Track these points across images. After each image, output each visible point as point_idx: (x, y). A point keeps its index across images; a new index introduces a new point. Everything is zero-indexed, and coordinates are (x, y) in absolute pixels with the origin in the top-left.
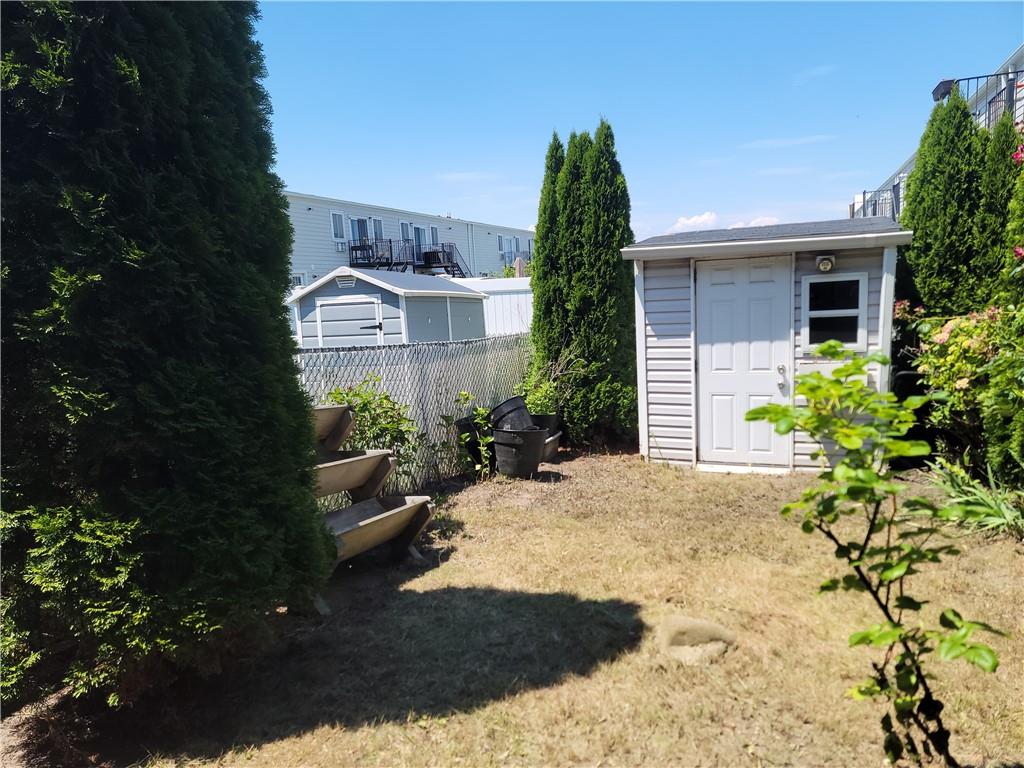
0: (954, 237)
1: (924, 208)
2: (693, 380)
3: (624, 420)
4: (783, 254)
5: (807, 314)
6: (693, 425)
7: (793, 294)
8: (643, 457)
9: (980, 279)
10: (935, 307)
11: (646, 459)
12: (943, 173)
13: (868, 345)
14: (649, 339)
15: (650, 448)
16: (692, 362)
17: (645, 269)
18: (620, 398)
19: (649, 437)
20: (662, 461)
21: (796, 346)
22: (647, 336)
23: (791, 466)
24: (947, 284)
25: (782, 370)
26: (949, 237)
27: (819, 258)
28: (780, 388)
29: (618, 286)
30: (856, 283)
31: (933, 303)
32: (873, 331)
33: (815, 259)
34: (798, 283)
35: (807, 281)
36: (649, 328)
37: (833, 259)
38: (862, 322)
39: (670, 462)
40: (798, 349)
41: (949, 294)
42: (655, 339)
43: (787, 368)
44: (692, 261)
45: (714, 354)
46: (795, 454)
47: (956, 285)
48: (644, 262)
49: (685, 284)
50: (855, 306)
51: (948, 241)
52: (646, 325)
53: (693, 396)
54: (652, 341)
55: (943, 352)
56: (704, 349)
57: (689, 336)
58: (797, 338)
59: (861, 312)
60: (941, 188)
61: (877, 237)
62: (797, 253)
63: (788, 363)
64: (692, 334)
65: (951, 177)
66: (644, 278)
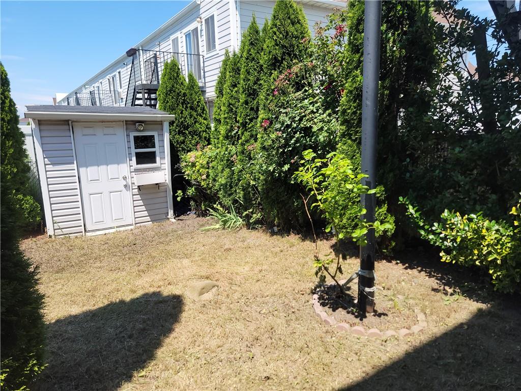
0: (183, 119)
1: (169, 106)
2: (78, 187)
3: (28, 217)
4: (120, 121)
5: (134, 151)
6: (81, 212)
7: (126, 141)
8: (50, 236)
9: (193, 137)
10: (179, 147)
11: (53, 237)
12: (174, 91)
13: (161, 164)
14: (47, 166)
15: (54, 230)
16: (77, 177)
17: (39, 124)
18: (23, 204)
19: (53, 223)
20: (63, 236)
21: (130, 166)
22: (45, 165)
23: (134, 224)
24: (182, 138)
25: (125, 178)
26: (181, 119)
27: (137, 124)
28: (125, 187)
29: (12, 134)
30: (153, 136)
31: (178, 146)
32: (163, 158)
33: (135, 124)
34: (128, 135)
35: (133, 134)
36: (46, 159)
37: (143, 125)
38: (157, 154)
39: (70, 235)
40: (131, 168)
41: (183, 142)
42: (51, 166)
43: (127, 178)
44: (70, 122)
45: (88, 173)
46: (135, 218)
47: (185, 138)
48: (38, 120)
49: (67, 134)
50: (154, 146)
51: (181, 120)
52: (44, 158)
53: (79, 196)
54: (49, 167)
55: (194, 165)
56: (82, 170)
57: (73, 163)
58: (131, 162)
59: (157, 149)
60: (175, 98)
61: (162, 117)
62: (126, 121)
63: (127, 174)
64: (75, 162)
65: (178, 94)
66: (40, 130)
